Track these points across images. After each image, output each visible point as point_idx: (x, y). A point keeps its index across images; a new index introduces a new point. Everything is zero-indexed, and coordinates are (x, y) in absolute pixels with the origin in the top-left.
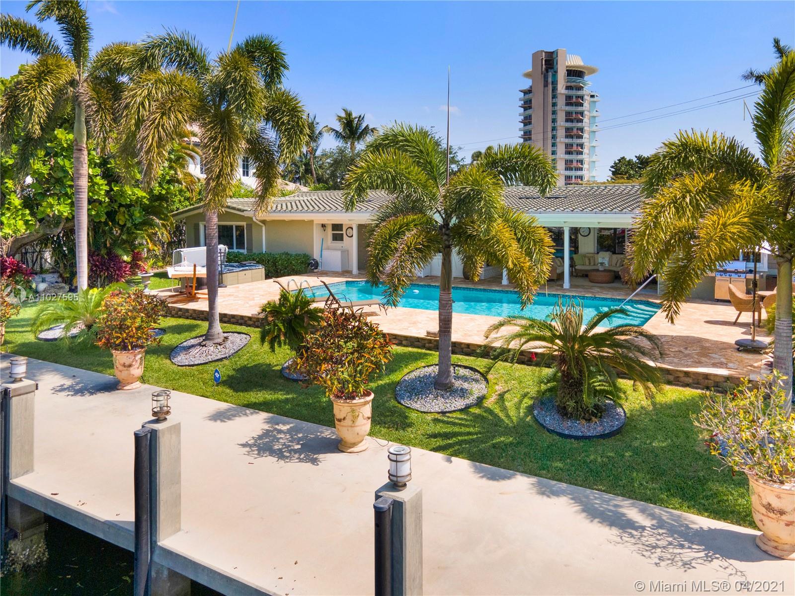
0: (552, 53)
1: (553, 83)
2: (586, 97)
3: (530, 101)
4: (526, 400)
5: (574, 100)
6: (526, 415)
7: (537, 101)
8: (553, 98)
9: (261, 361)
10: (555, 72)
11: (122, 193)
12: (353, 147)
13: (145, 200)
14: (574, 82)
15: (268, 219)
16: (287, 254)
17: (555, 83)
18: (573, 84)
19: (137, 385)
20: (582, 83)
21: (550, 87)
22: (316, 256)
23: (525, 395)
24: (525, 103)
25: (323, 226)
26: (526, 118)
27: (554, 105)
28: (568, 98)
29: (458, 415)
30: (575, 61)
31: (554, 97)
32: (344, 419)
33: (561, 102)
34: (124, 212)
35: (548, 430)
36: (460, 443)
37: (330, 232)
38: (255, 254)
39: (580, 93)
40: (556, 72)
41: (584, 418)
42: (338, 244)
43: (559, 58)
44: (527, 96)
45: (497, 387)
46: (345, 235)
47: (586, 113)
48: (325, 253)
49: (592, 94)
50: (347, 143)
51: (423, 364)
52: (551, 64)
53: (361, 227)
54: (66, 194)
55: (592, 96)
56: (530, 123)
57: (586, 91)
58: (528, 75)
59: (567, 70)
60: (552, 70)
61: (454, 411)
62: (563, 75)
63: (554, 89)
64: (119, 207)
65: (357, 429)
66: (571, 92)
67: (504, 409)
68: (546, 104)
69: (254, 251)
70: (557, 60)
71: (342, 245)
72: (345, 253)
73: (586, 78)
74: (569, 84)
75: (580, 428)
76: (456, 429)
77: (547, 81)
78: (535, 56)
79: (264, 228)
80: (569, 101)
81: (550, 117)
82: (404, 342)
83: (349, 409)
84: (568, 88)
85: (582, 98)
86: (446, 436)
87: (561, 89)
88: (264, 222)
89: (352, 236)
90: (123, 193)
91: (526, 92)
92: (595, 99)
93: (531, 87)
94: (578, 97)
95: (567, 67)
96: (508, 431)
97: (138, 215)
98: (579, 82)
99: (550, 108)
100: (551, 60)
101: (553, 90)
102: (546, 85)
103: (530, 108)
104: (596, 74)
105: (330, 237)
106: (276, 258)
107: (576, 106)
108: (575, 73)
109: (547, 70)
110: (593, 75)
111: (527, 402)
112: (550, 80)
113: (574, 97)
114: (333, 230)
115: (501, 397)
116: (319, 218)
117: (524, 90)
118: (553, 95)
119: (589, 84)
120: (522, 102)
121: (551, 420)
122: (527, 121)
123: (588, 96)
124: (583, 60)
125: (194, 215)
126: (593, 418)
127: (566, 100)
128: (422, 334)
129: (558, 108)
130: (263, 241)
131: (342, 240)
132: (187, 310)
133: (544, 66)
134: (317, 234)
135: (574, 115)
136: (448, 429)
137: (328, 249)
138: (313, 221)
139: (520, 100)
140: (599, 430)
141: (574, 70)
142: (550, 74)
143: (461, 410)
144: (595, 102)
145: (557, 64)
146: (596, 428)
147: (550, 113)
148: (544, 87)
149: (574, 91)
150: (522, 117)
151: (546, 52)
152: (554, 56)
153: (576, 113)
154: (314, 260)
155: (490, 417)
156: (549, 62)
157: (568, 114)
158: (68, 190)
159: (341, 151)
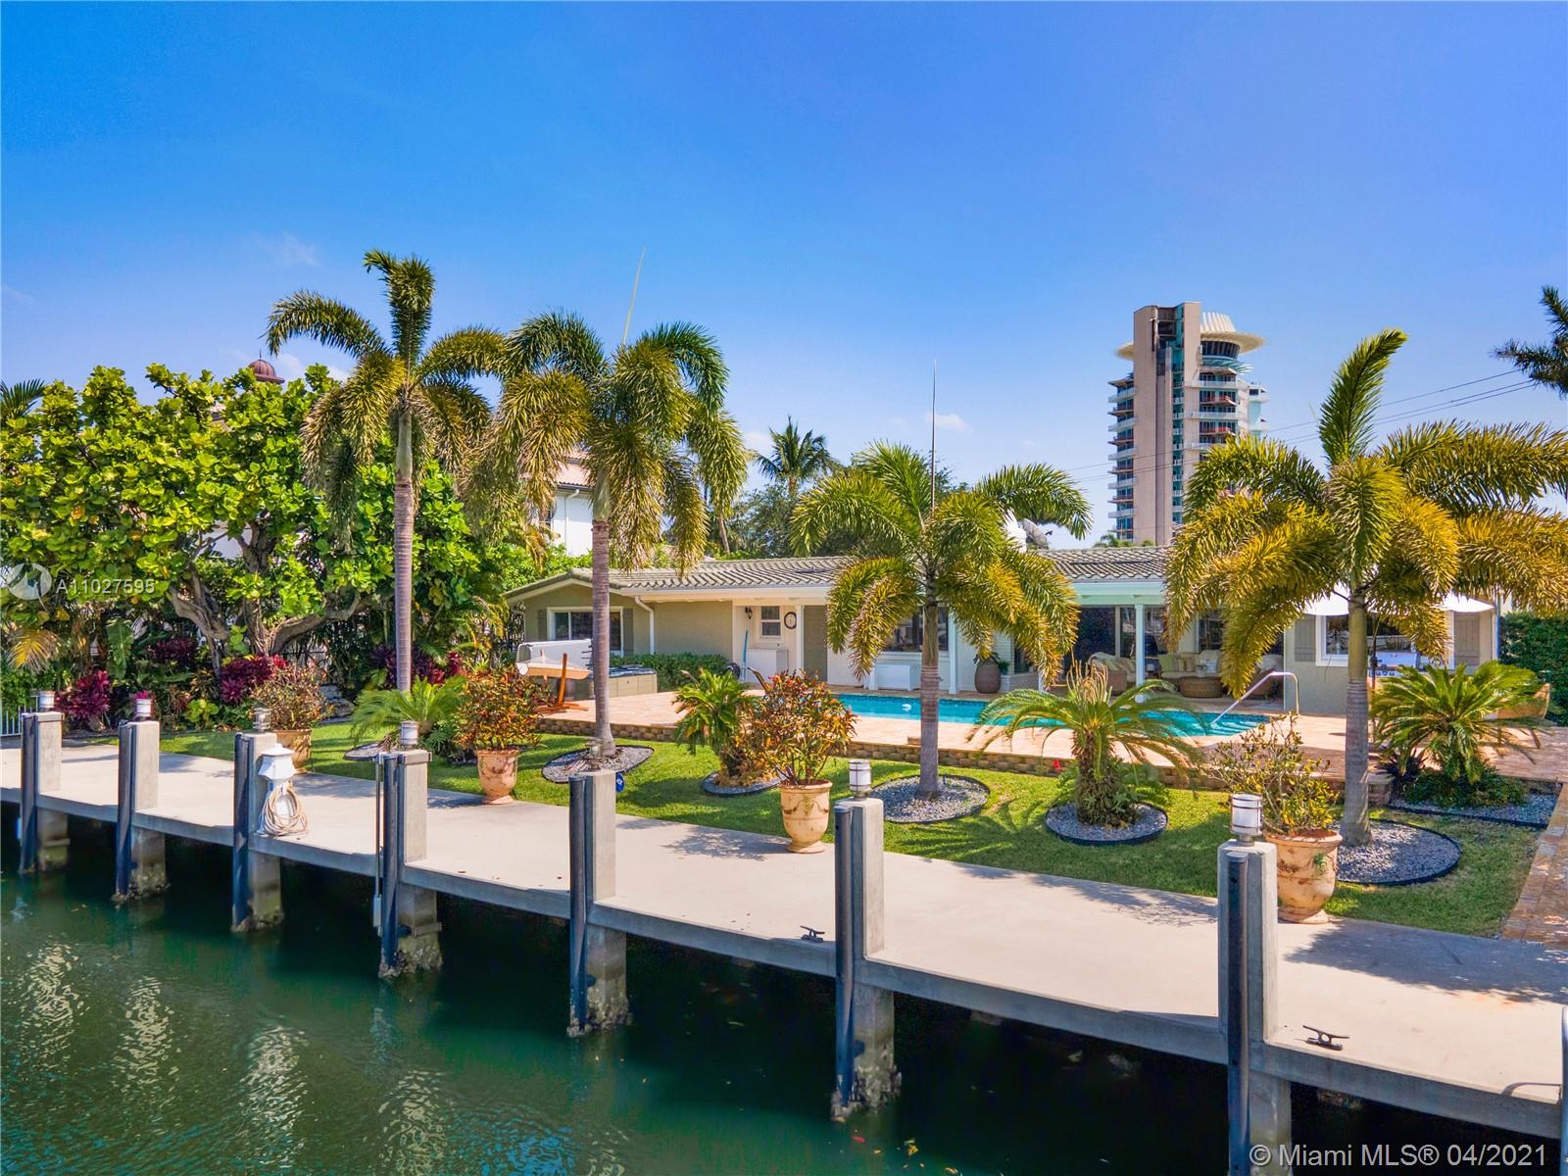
0: (1174, 309)
1: (1174, 367)
2: (1240, 394)
3: (1131, 402)
4: (1038, 809)
5: (1217, 399)
6: (1036, 824)
7: (1143, 402)
8: (1174, 396)
9: (673, 776)
10: (1179, 346)
11: (442, 556)
12: (793, 487)
13: (474, 567)
14: (1216, 364)
15: (658, 599)
16: (689, 655)
17: (1178, 368)
18: (1214, 369)
19: (508, 799)
20: (1233, 367)
21: (1169, 374)
22: (736, 657)
23: (1038, 804)
24: (1121, 406)
25: (748, 610)
26: (1121, 435)
27: (1177, 409)
28: (1205, 395)
29: (945, 825)
30: (1219, 325)
31: (1177, 393)
32: (795, 809)
33: (1191, 403)
34: (441, 586)
35: (1062, 838)
36: (944, 849)
37: (758, 619)
38: (637, 657)
39: (1228, 386)
40: (1181, 346)
41: (1109, 823)
42: (772, 640)
43: (1187, 320)
44: (1125, 394)
45: (1001, 797)
46: (782, 624)
47: (1240, 424)
48: (751, 654)
49: (1253, 387)
50: (783, 480)
51: (901, 775)
52: (1170, 332)
53: (808, 610)
54: (365, 556)
55: (1254, 392)
56: (1130, 445)
57: (1240, 384)
58: (1126, 353)
59: (1203, 343)
60: (1173, 343)
61: (940, 821)
62: (1196, 349)
63: (1178, 379)
64: (433, 579)
65: (811, 823)
66: (1210, 385)
67: (1008, 818)
68: (1160, 408)
69: (637, 651)
70: (1183, 324)
71: (777, 641)
72: (783, 654)
73: (1241, 356)
74: (1206, 369)
75: (1107, 833)
76: (942, 837)
77: (1163, 365)
78: (1139, 315)
79: (652, 615)
80: (1207, 401)
81: (1169, 432)
82: (875, 754)
83: (801, 797)
84: (1204, 376)
85: (1233, 394)
86: (927, 843)
87: (1191, 378)
88: (652, 605)
89: (795, 627)
90: (444, 555)
91: (1122, 386)
92: (1259, 397)
93: (1132, 376)
94: (1224, 394)
95: (1202, 336)
96: (1008, 837)
97: (463, 590)
98: (1227, 365)
99: (1169, 417)
100: (1169, 324)
101: (1174, 381)
102: (1161, 371)
103: (1130, 415)
104: (1260, 348)
105: (758, 629)
106: (673, 661)
107: (1220, 411)
108: (1219, 349)
109: (1163, 344)
110: (1255, 350)
111: (1040, 811)
112: (1169, 362)
113: (1217, 394)
114: (763, 618)
115: (1005, 806)
116: (742, 596)
117: (1119, 382)
118: (1174, 391)
119: (1247, 370)
120: (1115, 405)
121: (1068, 828)
122: (1124, 441)
123: (1245, 391)
124: (1235, 324)
125: (540, 596)
126: (1122, 823)
127: (1201, 400)
128: (902, 741)
129: (1185, 415)
130: (650, 634)
131: (778, 633)
132: (554, 722)
133: (1157, 335)
134: (738, 624)
135: (1217, 429)
136: (931, 837)
137: (755, 647)
138: (731, 602)
139: (1111, 400)
140: (1129, 835)
141: (1217, 343)
142: (1169, 350)
143: (949, 821)
144: (1259, 403)
145: (1183, 331)
146: (1126, 832)
147: (1169, 424)
148: (1158, 375)
149: (1217, 382)
150: (1115, 434)
151: (1160, 309)
152: (1177, 316)
153: (1220, 424)
154: (733, 664)
155: (987, 826)
156: (1168, 327)
157: (1205, 426)
158: (368, 549)
159: (774, 494)
